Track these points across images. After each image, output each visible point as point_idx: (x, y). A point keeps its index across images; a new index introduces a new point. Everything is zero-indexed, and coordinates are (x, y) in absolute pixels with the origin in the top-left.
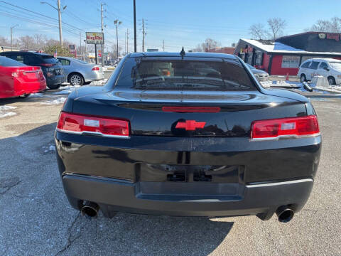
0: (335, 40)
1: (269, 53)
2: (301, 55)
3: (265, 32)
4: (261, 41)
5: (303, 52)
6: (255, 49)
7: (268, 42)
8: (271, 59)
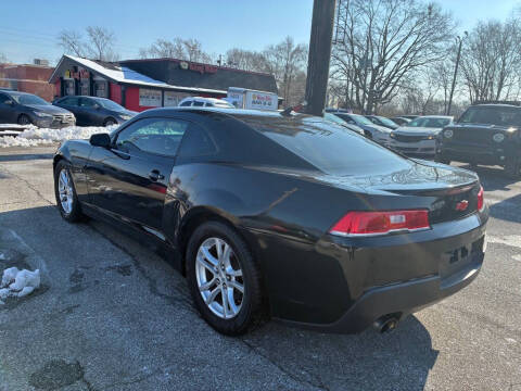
0: (199, 73)
1: (120, 83)
2: (163, 89)
3: (85, 45)
4: (98, 62)
5: (164, 85)
6: (92, 73)
7: (111, 65)
8: (124, 92)
